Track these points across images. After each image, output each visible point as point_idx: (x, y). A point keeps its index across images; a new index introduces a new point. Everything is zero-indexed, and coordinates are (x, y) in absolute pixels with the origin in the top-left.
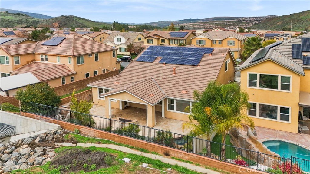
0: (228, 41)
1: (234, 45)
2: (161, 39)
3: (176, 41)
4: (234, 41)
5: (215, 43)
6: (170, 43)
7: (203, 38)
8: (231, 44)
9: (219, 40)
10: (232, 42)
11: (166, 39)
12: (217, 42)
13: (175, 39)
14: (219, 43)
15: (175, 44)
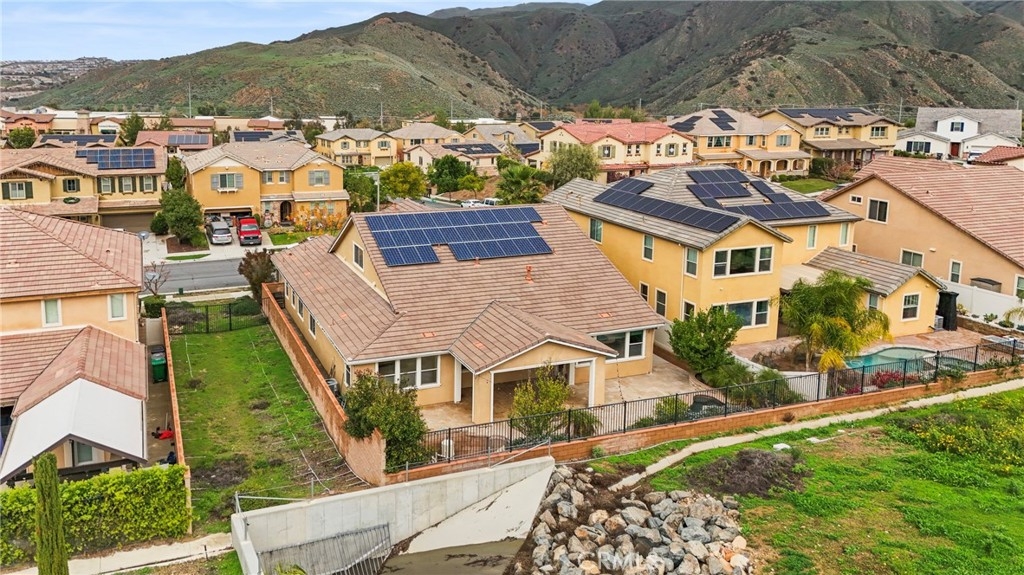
0: (311, 173)
1: (327, 184)
2: (61, 179)
3: (127, 182)
4: (328, 172)
5: (270, 179)
6: (99, 191)
7: (235, 168)
8: (319, 180)
9: (281, 172)
10: (321, 175)
11: (85, 176)
12: (276, 177)
13: (120, 177)
14: (282, 179)
15: (121, 191)
